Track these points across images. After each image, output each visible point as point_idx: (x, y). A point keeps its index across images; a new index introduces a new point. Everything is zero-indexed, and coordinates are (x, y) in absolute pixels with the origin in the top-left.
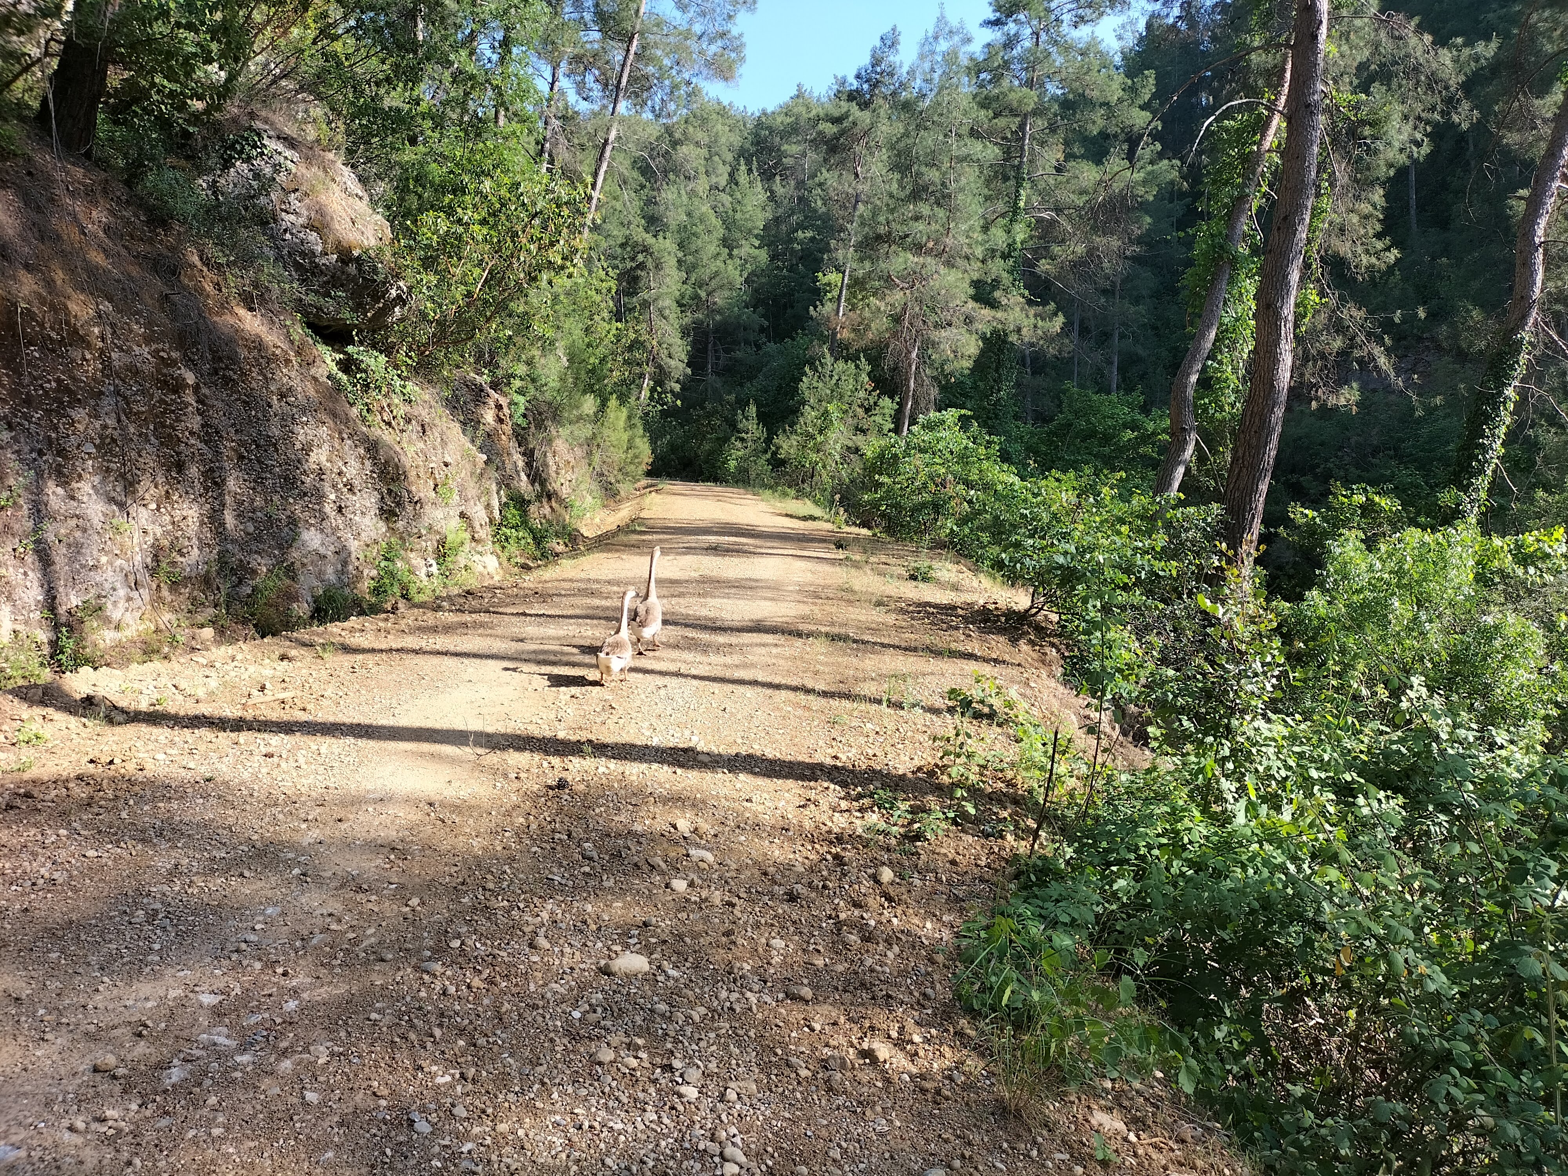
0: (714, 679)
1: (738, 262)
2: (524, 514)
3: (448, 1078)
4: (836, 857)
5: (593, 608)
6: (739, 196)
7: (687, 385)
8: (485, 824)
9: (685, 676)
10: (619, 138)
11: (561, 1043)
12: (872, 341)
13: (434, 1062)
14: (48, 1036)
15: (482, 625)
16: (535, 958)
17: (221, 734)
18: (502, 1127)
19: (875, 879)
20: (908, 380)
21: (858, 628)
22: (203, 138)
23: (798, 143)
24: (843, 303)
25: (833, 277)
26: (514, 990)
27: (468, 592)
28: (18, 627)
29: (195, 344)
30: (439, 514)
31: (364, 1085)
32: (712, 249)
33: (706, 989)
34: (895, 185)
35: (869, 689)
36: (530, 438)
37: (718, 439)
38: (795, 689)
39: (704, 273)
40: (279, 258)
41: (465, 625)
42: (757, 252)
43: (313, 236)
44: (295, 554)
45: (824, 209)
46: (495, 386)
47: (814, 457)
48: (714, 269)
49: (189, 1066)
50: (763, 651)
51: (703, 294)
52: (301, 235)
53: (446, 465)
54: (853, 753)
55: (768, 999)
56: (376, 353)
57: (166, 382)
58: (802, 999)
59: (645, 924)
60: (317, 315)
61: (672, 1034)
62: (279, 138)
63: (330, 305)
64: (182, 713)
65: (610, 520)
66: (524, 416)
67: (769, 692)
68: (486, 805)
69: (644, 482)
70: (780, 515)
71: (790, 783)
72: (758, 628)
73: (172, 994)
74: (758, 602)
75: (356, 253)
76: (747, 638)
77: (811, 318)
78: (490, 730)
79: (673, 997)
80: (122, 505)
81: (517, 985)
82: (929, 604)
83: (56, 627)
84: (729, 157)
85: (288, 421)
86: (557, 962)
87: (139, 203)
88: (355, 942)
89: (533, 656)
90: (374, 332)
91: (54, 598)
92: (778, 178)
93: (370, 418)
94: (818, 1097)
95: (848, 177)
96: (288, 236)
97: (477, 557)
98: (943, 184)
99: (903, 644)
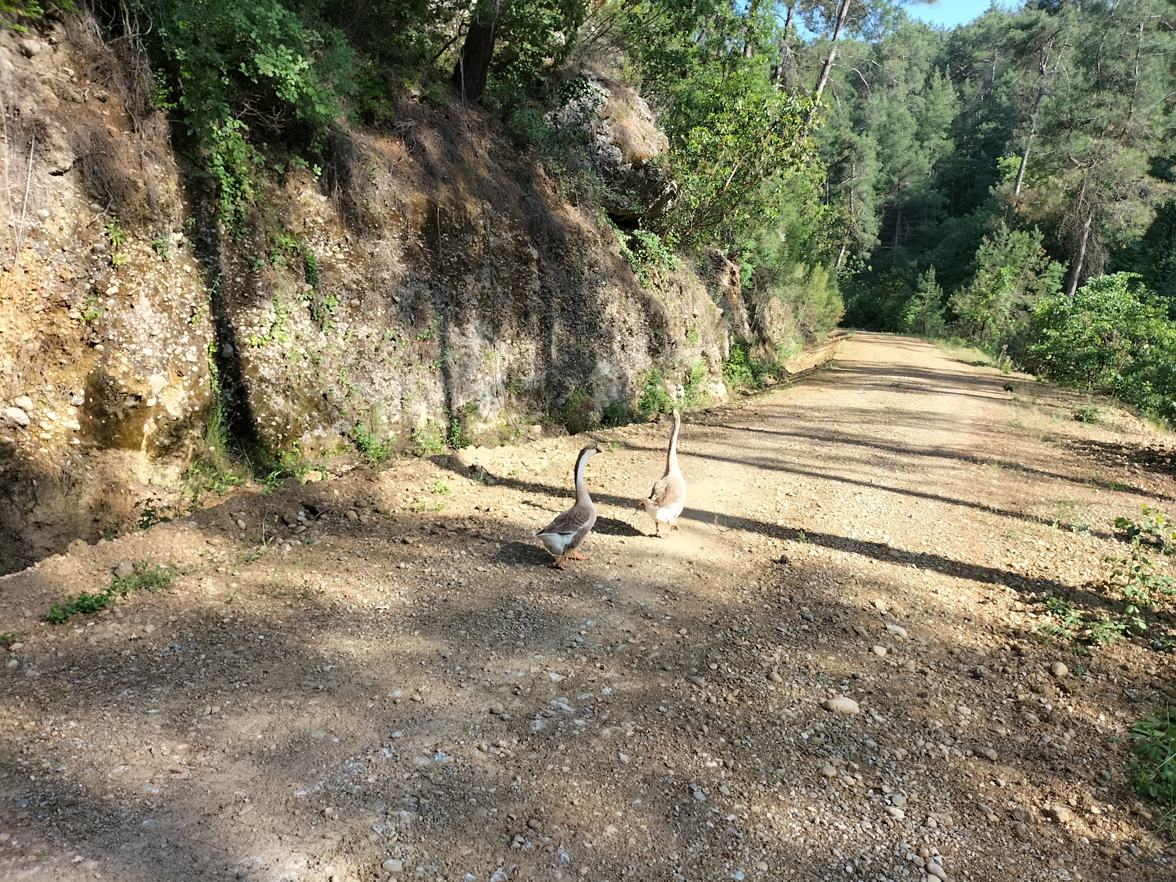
0: (901, 492)
1: (928, 151)
2: (747, 354)
3: (714, 764)
4: (1014, 648)
5: (800, 428)
6: (932, 97)
7: (876, 254)
8: (729, 582)
9: (877, 487)
10: (836, 58)
11: (795, 755)
12: (1048, 214)
13: (705, 750)
14: (463, 685)
15: (718, 435)
16: (772, 688)
17: (552, 498)
18: (756, 808)
19: (1051, 671)
20: (1079, 247)
21: (1028, 459)
22: (550, 85)
23: (989, 49)
24: (1020, 182)
25: (1013, 160)
26: (759, 709)
27: (707, 411)
28: (430, 418)
29: (539, 231)
30: (687, 352)
31: (658, 757)
32: (906, 142)
33: (906, 736)
34: (1080, 78)
35: (1042, 512)
36: (753, 297)
37: (900, 297)
38: (972, 505)
39: (897, 163)
40: (594, 167)
41: (706, 435)
42: (945, 142)
43: (617, 150)
44: (593, 378)
45: (1008, 103)
46: (731, 257)
47: (986, 312)
48: (907, 159)
49: (546, 721)
50: (942, 471)
51: (896, 180)
52: (609, 150)
53: (695, 316)
54: (1026, 564)
55: (959, 754)
56: (653, 235)
57: (520, 257)
58: (987, 758)
59: (854, 677)
60: (616, 209)
61: (881, 765)
62: (598, 80)
63: (625, 201)
64: (527, 482)
65: (809, 360)
66: (751, 280)
67: (949, 505)
68: (729, 568)
69: (837, 331)
70: (952, 360)
71: (970, 582)
72: (937, 452)
73: (534, 669)
74: (936, 432)
75: (644, 162)
76: (927, 460)
77: (990, 196)
78: (729, 513)
79: (880, 736)
80: (491, 340)
81: (759, 705)
82: (1094, 443)
83: (451, 420)
84: (926, 66)
85: (593, 284)
86: (788, 694)
87: (508, 133)
88: (646, 654)
89: (756, 462)
90: (652, 219)
91: (450, 400)
92: (968, 80)
93: (646, 281)
94: (1006, 839)
95: (1032, 74)
96: (600, 152)
97: (713, 385)
98: (1128, 74)
99: (1071, 476)
